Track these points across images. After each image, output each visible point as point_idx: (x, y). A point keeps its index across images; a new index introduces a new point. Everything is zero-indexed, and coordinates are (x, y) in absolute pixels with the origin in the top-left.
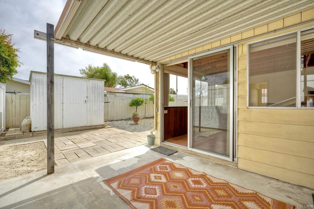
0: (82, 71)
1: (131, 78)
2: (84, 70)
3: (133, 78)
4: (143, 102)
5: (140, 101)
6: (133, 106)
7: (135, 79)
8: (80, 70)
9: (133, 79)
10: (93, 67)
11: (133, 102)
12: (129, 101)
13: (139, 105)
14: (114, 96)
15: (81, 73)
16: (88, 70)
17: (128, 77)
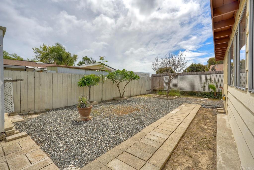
0: (35, 50)
1: (89, 59)
2: (38, 49)
3: (90, 59)
4: (99, 80)
5: (94, 79)
6: (84, 87)
7: (93, 60)
8: (33, 49)
9: (91, 61)
10: (47, 46)
11: (83, 81)
12: (79, 79)
13: (94, 85)
14: (55, 71)
15: (34, 52)
16: (42, 49)
17: (86, 58)
